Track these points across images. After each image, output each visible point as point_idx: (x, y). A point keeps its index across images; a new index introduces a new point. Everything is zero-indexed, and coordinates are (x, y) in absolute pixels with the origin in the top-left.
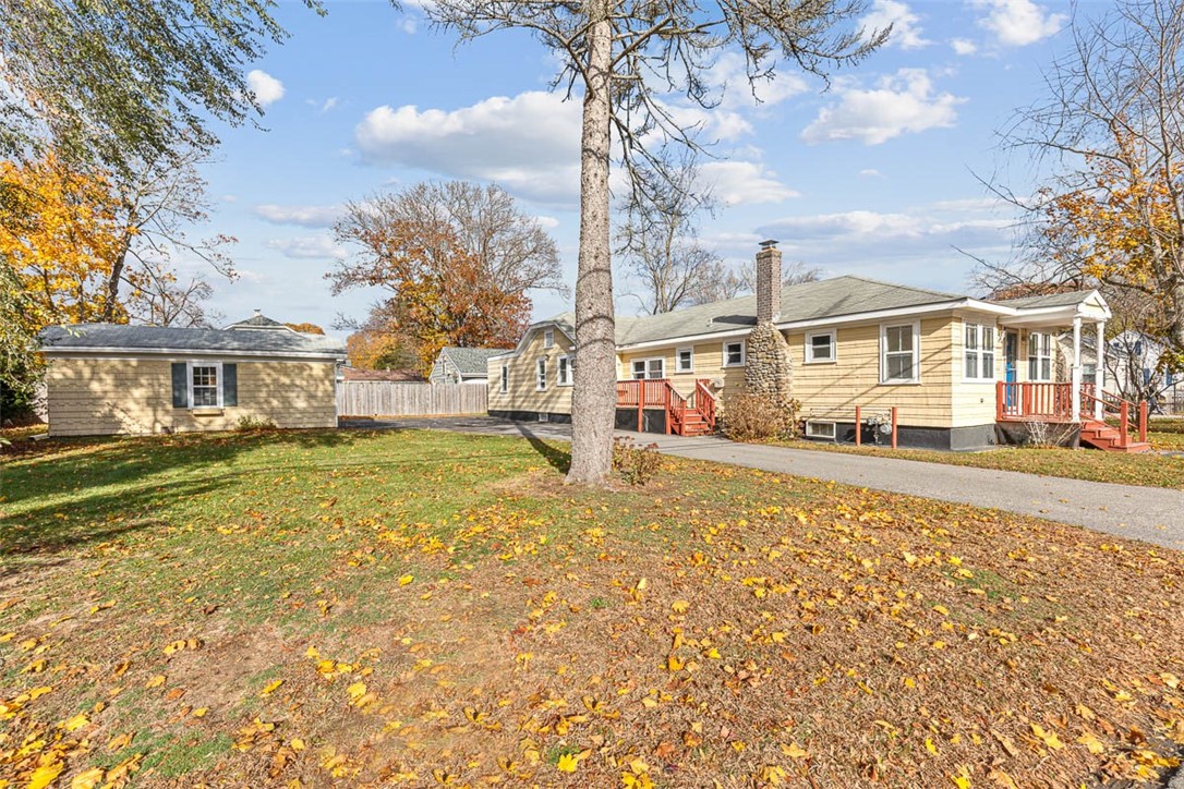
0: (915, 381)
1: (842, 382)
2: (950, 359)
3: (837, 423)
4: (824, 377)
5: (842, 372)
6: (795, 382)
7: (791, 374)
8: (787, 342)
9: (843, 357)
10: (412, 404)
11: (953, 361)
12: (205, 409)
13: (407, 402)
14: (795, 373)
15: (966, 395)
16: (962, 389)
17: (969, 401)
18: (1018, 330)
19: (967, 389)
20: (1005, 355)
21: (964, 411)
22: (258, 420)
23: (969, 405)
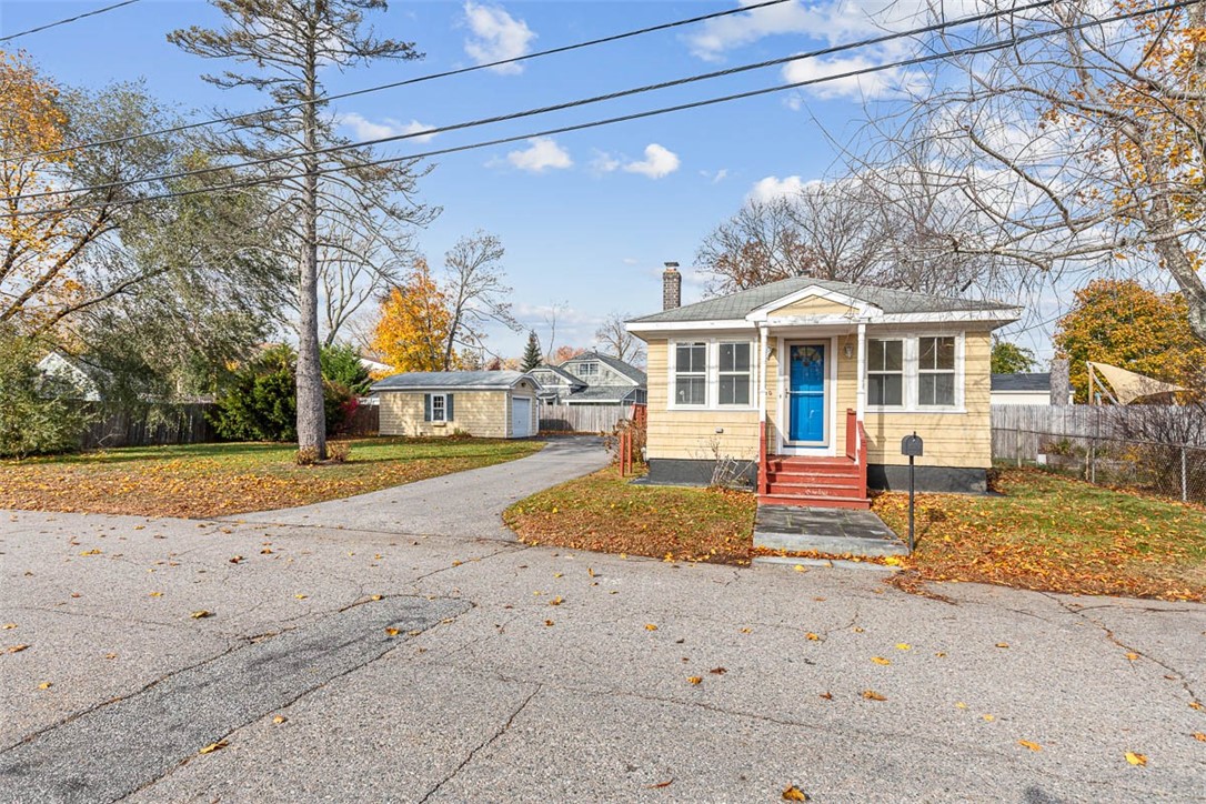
11: (649, 387)
12: (438, 422)
15: (681, 424)
16: (670, 417)
17: (688, 430)
18: (829, 339)
19: (681, 417)
20: (785, 374)
21: (673, 442)
22: (463, 429)
23: (685, 435)
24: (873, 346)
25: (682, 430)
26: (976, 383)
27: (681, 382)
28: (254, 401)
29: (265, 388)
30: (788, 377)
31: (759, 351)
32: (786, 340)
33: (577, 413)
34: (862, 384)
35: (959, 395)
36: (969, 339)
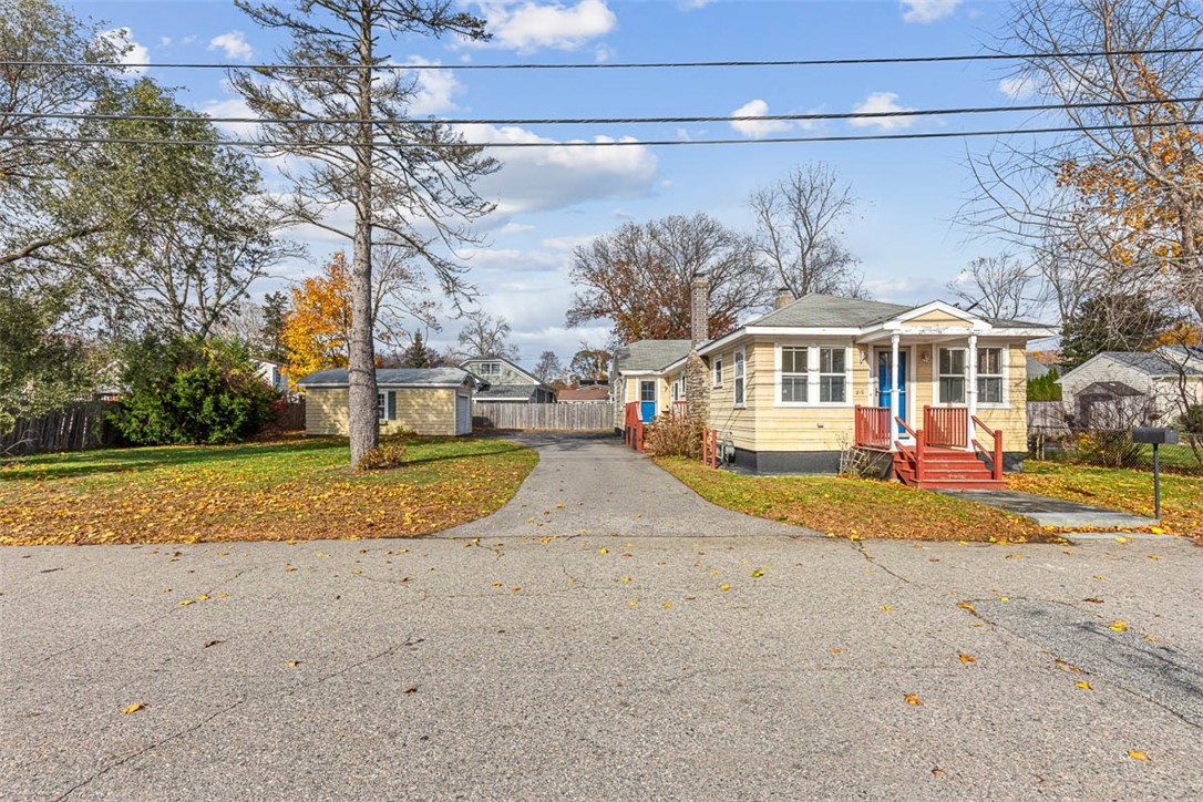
0: (745, 406)
1: (724, 406)
4: (720, 400)
5: (725, 396)
7: (708, 398)
8: (709, 367)
9: (726, 381)
10: (562, 421)
11: (757, 386)
13: (557, 419)
14: (711, 397)
15: (785, 419)
16: (776, 413)
17: (792, 425)
18: (909, 347)
19: (786, 413)
20: (875, 376)
21: (780, 436)
22: (406, 429)
23: (790, 430)
24: (944, 353)
25: (787, 425)
26: (1017, 385)
27: (786, 382)
28: (177, 398)
29: (190, 384)
30: (877, 379)
31: (852, 356)
32: (875, 347)
33: (498, 410)
34: (936, 386)
35: (1006, 394)
36: (1013, 350)
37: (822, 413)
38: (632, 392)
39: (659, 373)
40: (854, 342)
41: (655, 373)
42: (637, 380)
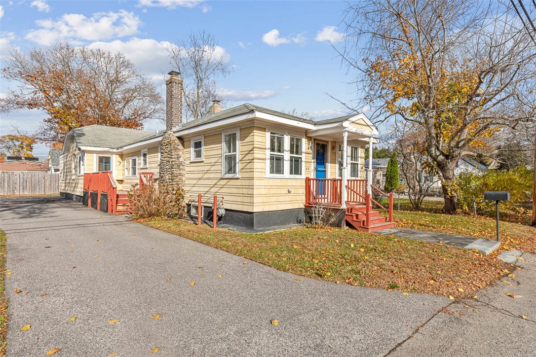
0: (237, 176)
1: (206, 176)
2: (253, 159)
3: (205, 207)
4: (198, 172)
5: (206, 168)
6: (187, 176)
7: (184, 170)
8: (183, 146)
9: (207, 157)
11: (255, 161)
14: (187, 169)
15: (272, 187)
16: (266, 182)
17: (275, 191)
18: (328, 142)
21: (268, 199)
23: (274, 195)
25: (272, 191)
26: (362, 168)
27: (272, 159)
30: (315, 160)
31: (305, 144)
32: (315, 140)
35: (359, 173)
36: (361, 149)
37: (290, 183)
38: (90, 165)
39: (115, 150)
40: (306, 135)
41: (111, 150)
42: (95, 155)
